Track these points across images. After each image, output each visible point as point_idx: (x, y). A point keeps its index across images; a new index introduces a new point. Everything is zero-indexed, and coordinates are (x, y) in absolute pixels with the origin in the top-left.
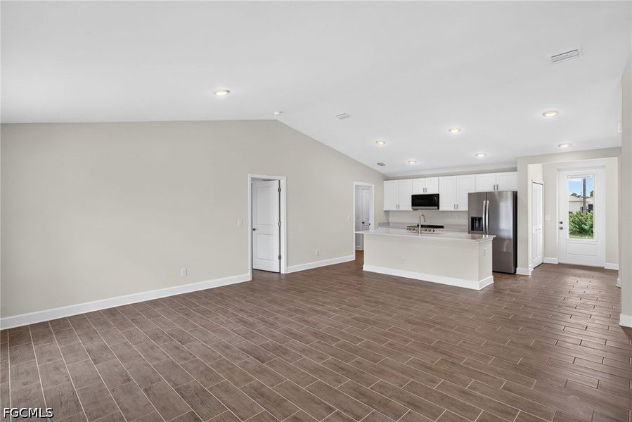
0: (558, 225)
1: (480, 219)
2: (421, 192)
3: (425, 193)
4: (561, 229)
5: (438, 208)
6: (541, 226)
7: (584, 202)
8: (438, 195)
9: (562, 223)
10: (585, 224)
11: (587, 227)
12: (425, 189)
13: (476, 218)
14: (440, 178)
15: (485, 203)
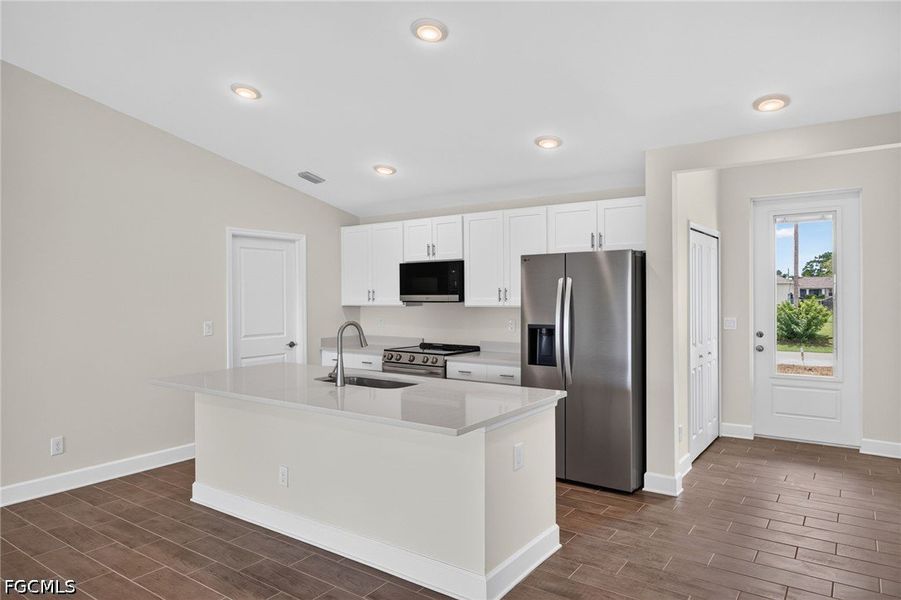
0: (753, 341)
1: (551, 331)
2: (420, 256)
3: (432, 259)
4: (760, 349)
5: (462, 299)
6: (713, 345)
7: (796, 285)
8: (461, 263)
9: (760, 335)
10: (797, 324)
11: (799, 330)
12: (431, 249)
13: (541, 327)
14: (468, 217)
15: (564, 284)
